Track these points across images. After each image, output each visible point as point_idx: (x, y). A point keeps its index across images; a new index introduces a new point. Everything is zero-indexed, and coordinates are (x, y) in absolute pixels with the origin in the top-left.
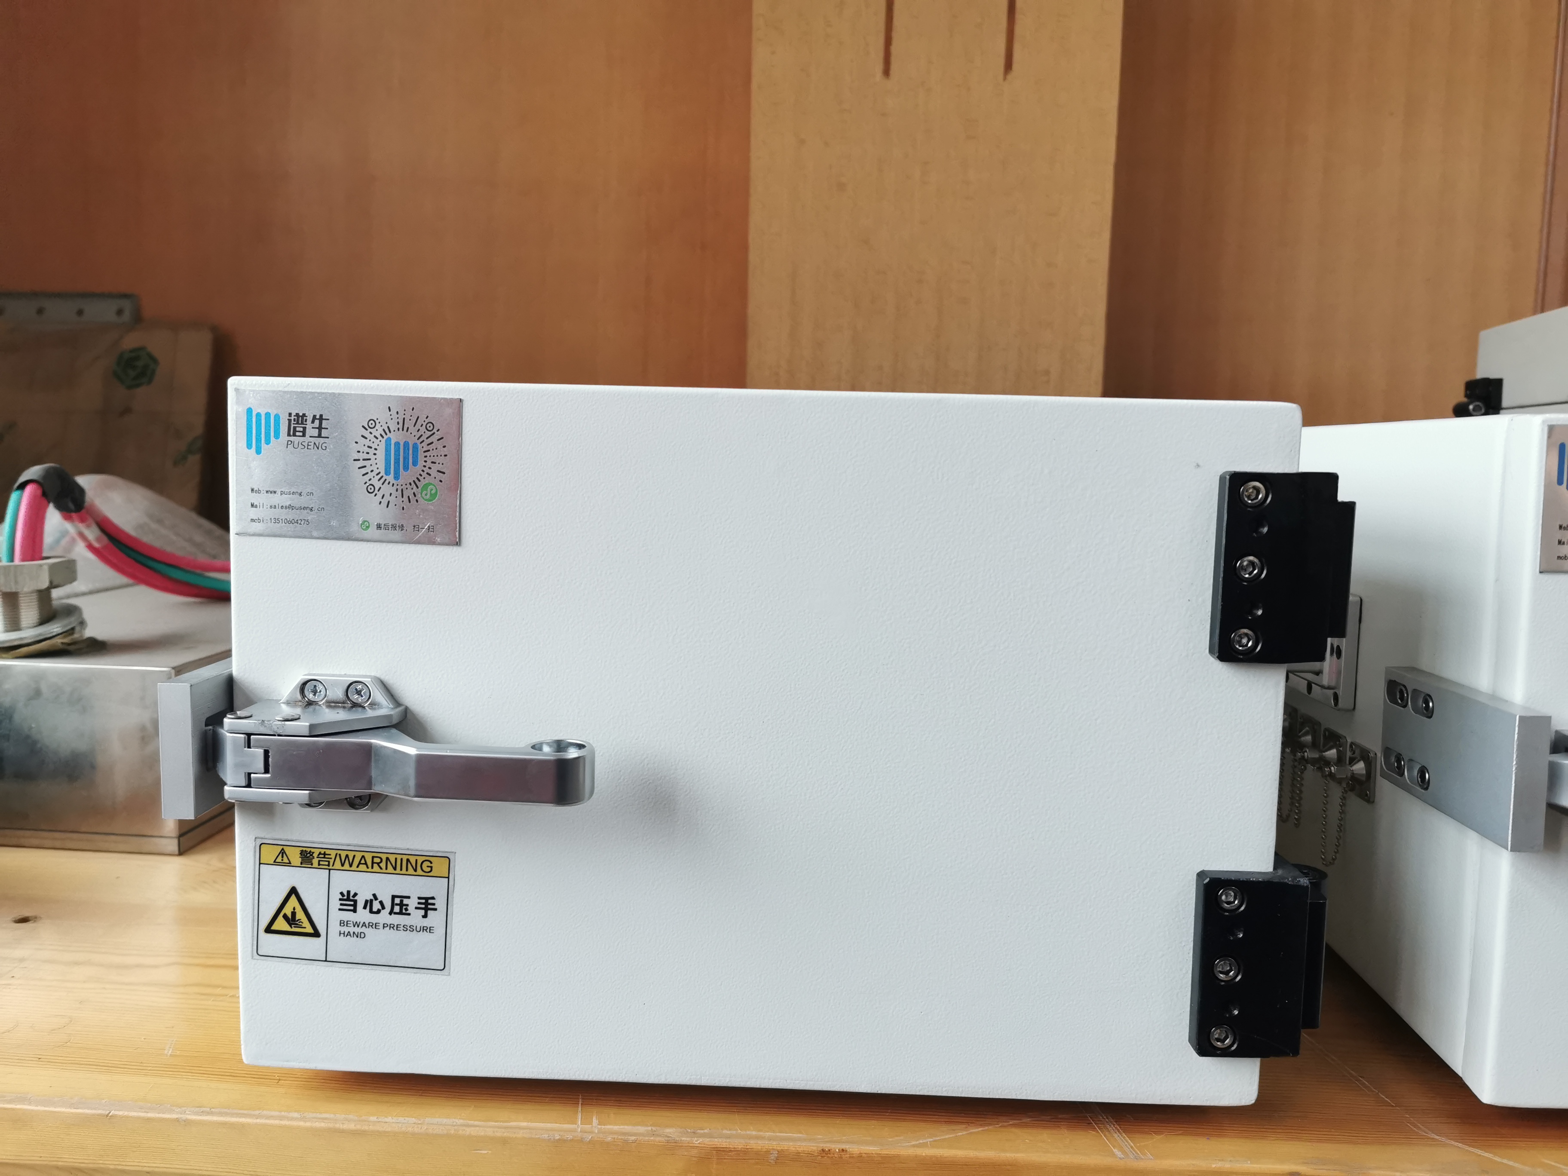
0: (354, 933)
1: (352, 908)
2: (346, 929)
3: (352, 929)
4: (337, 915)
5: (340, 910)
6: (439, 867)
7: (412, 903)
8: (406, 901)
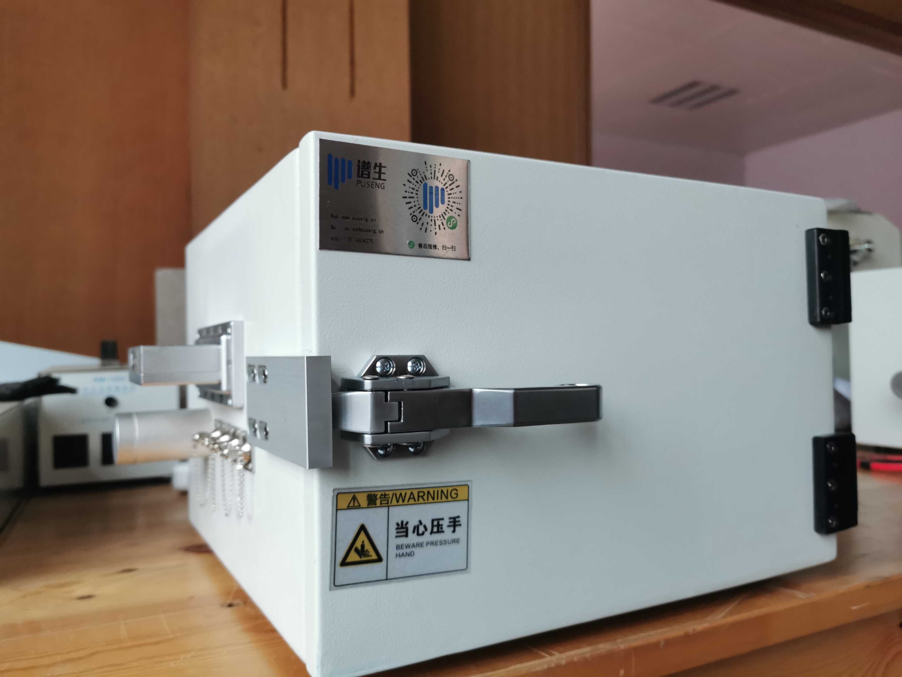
0: (406, 553)
1: (404, 534)
2: (401, 551)
3: (405, 551)
4: (394, 542)
5: (397, 537)
6: (462, 493)
7: (445, 523)
8: (441, 522)
